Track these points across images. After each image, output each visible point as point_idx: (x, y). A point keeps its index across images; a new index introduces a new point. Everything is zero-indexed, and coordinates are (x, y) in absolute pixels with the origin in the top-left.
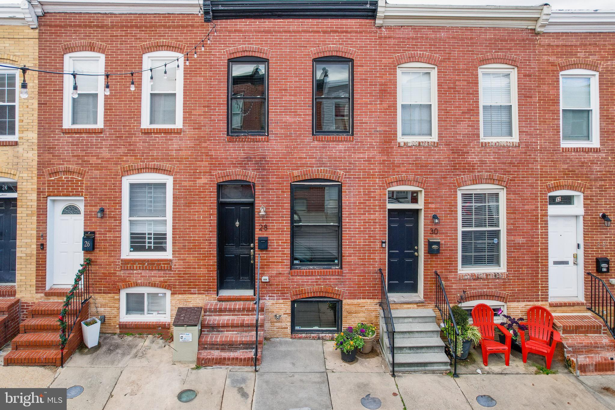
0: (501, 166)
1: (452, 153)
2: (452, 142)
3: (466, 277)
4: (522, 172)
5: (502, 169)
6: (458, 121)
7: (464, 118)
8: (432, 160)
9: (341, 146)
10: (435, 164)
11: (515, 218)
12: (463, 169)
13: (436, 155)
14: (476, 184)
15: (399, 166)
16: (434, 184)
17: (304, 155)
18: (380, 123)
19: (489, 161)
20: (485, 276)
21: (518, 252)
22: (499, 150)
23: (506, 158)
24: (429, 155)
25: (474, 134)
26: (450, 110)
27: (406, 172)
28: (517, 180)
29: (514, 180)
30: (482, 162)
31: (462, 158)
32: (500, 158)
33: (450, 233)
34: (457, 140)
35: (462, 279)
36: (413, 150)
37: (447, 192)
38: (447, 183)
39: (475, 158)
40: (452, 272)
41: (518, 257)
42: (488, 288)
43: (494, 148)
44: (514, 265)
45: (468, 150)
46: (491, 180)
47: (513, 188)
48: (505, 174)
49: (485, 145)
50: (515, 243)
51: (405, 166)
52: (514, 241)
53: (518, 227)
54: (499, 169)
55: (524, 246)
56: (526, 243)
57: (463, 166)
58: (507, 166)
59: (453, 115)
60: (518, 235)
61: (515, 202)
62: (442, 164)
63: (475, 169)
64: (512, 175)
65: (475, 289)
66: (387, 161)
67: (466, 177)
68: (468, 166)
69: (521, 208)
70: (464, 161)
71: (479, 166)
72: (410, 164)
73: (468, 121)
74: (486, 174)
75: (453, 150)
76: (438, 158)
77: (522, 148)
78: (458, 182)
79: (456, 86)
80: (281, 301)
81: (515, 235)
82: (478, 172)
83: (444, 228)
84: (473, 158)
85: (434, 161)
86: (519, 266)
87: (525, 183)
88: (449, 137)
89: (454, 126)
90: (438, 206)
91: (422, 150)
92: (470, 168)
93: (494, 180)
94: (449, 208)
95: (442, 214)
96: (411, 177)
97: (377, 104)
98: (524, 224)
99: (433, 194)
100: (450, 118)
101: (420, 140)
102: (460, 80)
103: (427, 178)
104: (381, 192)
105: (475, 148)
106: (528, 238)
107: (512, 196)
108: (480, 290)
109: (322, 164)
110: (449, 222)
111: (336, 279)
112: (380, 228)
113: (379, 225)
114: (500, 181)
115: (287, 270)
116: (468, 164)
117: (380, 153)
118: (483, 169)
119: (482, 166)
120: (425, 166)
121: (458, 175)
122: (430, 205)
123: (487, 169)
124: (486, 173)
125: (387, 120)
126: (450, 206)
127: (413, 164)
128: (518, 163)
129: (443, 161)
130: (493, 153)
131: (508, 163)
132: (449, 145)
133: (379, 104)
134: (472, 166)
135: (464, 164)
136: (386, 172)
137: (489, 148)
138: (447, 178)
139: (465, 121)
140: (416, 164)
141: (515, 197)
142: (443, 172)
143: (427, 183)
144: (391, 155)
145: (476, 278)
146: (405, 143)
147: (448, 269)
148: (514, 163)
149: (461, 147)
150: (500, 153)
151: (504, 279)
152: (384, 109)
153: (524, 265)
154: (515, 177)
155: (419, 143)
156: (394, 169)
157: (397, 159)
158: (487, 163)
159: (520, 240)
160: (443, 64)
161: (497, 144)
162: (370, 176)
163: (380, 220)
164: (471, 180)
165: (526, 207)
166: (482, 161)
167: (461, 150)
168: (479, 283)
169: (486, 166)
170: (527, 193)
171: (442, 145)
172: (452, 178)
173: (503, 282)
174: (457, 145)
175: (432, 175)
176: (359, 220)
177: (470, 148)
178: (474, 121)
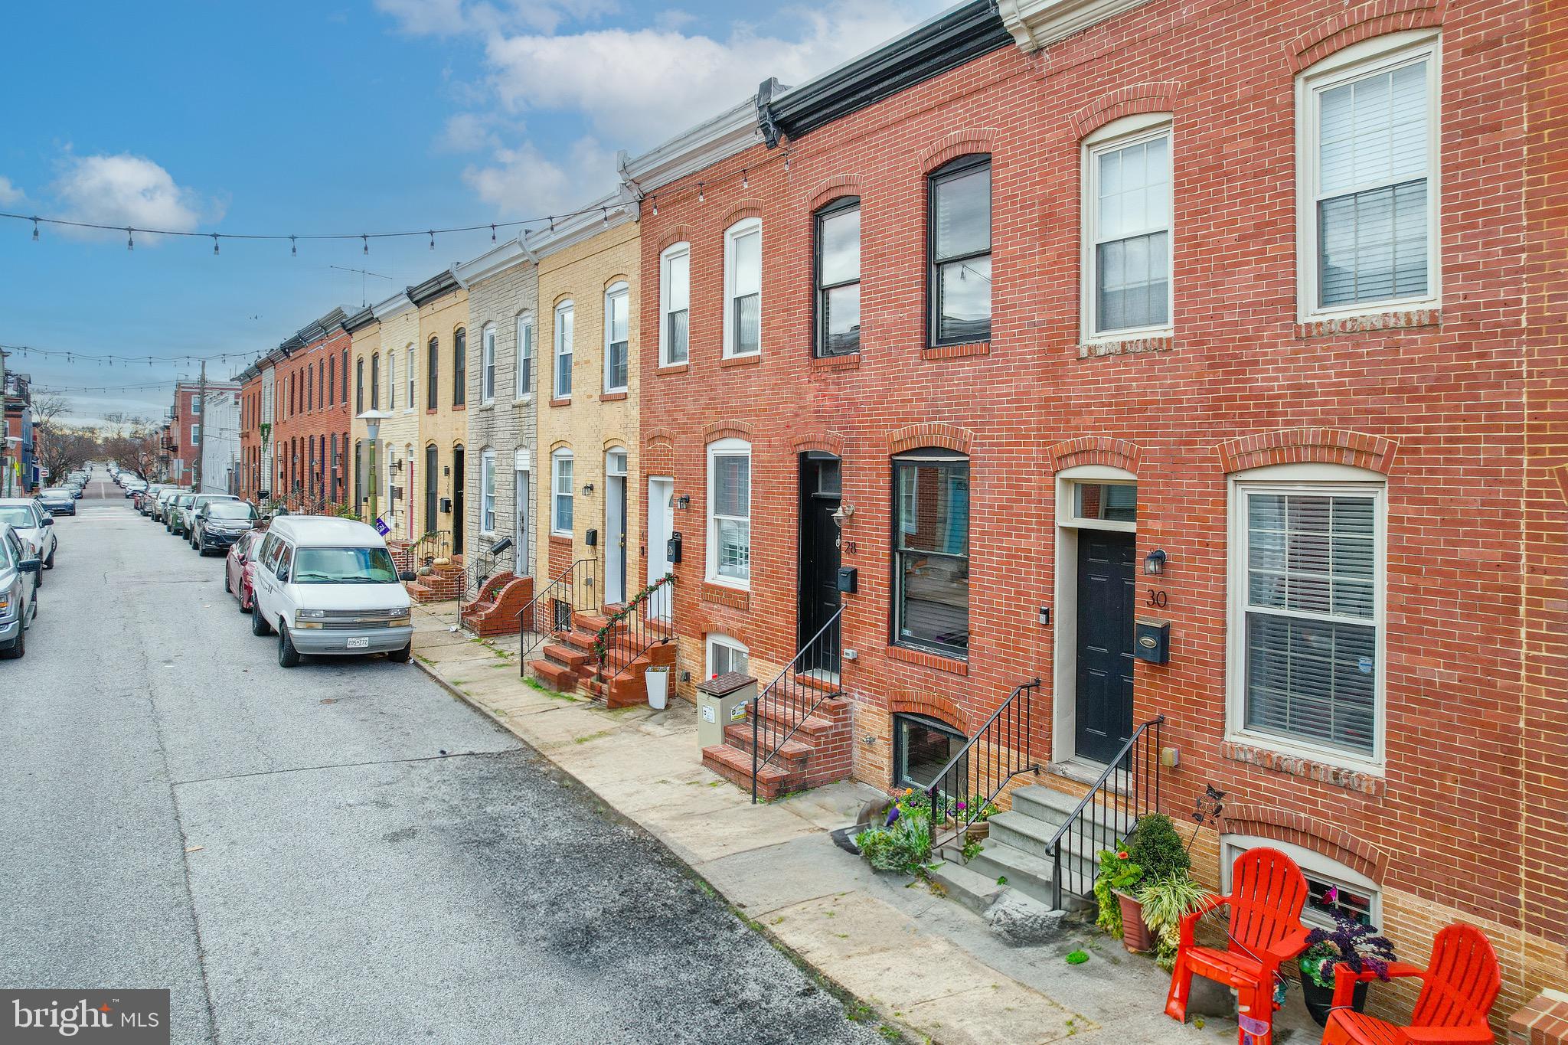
0: (1365, 402)
1: (1210, 366)
2: (1210, 334)
3: (1242, 756)
4: (1448, 419)
5: (1368, 411)
6: (1226, 268)
7: (1244, 255)
8: (1156, 392)
9: (968, 368)
10: (1165, 402)
11: (1415, 590)
12: (1241, 415)
13: (1165, 378)
14: (1283, 464)
15: (1080, 414)
16: (1161, 461)
17: (909, 395)
18: (1040, 302)
19: (1321, 385)
20: (1300, 769)
21: (1427, 713)
22: (1357, 345)
23: (1383, 372)
24: (1149, 379)
25: (1272, 303)
26: (1204, 237)
27: (1094, 428)
28: (1427, 452)
29: (1417, 451)
30: (1300, 391)
31: (1237, 381)
32: (1360, 373)
33: (1201, 612)
34: (1224, 325)
35: (1231, 760)
36: (1109, 366)
37: (1194, 485)
38: (1193, 460)
39: (1276, 379)
40: (1203, 730)
41: (1425, 733)
42: (1313, 812)
43: (1338, 339)
44: (1408, 759)
45: (1255, 355)
46: (1330, 452)
47: (1411, 481)
48: (1381, 431)
49: (1309, 335)
50: (1416, 681)
51: (1091, 413)
52: (1412, 671)
53: (1425, 622)
54: (1357, 411)
55: (1453, 697)
56: (1460, 689)
57: (1239, 407)
58: (1386, 401)
59: (1211, 251)
60: (1428, 653)
61: (1417, 531)
62: (1181, 401)
63: (1274, 414)
64: (1407, 430)
65: (1269, 800)
66: (1053, 399)
67: (1251, 440)
68: (1256, 406)
69: (1442, 552)
70: (1244, 389)
71: (1290, 405)
72: (1103, 405)
73: (1257, 261)
74: (1310, 431)
75: (1213, 357)
76: (1171, 386)
77: (1447, 329)
78: (1225, 458)
79: (1224, 157)
80: (875, 708)
81: (1416, 652)
82: (1287, 423)
83: (1183, 592)
84: (1270, 380)
85: (1164, 394)
86: (1429, 764)
87: (1461, 462)
88: (1202, 318)
89: (1215, 284)
90: (1170, 525)
91: (1132, 364)
92: (1264, 412)
93: (1341, 449)
94: (1199, 535)
95: (1180, 551)
96: (1106, 441)
97: (1033, 255)
98: (1451, 615)
99: (1159, 492)
100: (1204, 261)
101: (1127, 338)
102: (1234, 138)
103: (1143, 443)
104: (1041, 481)
105: (1275, 345)
106: (1467, 668)
107: (1408, 510)
108: (1286, 810)
109: (937, 413)
110: (1200, 578)
111: (958, 683)
112: (1039, 574)
113: (1038, 567)
114: (1360, 455)
115: (881, 643)
116: (1256, 397)
117: (1039, 380)
118: (1304, 413)
119: (1300, 404)
120: (1140, 411)
121: (1225, 433)
122: (1150, 521)
123: (1315, 413)
124: (1313, 428)
125: (1054, 293)
126: (1202, 528)
127: (1110, 405)
128: (1430, 389)
129: (1185, 393)
130: (1337, 357)
131: (1392, 390)
132: (1202, 343)
133: (1040, 253)
134: (1268, 406)
135: (1242, 398)
136: (1052, 429)
137: (1324, 341)
138: (1195, 443)
139: (1248, 263)
140: (1117, 404)
141: (1419, 512)
142: (1185, 426)
143: (1144, 460)
144: (1064, 384)
145: (1277, 768)
146: (1090, 349)
147: (1193, 719)
148: (1416, 389)
149: (1235, 348)
150: (1361, 355)
151: (1368, 797)
152: (1050, 265)
153: (1449, 768)
154: (1417, 441)
155: (1123, 344)
156: (1068, 421)
157: (1076, 394)
158: (1316, 394)
159: (1439, 673)
160: (1188, 101)
161: (1349, 325)
162: (1020, 440)
163: (1038, 552)
164: (1264, 451)
165: (1463, 553)
166: (1299, 387)
167: (1235, 356)
168: (1285, 785)
169: (1312, 404)
170: (1469, 498)
171: (1182, 345)
172: (1208, 443)
173: (1367, 808)
174: (1223, 341)
175: (1154, 435)
176: (999, 548)
177: (1262, 346)
178: (1274, 259)
